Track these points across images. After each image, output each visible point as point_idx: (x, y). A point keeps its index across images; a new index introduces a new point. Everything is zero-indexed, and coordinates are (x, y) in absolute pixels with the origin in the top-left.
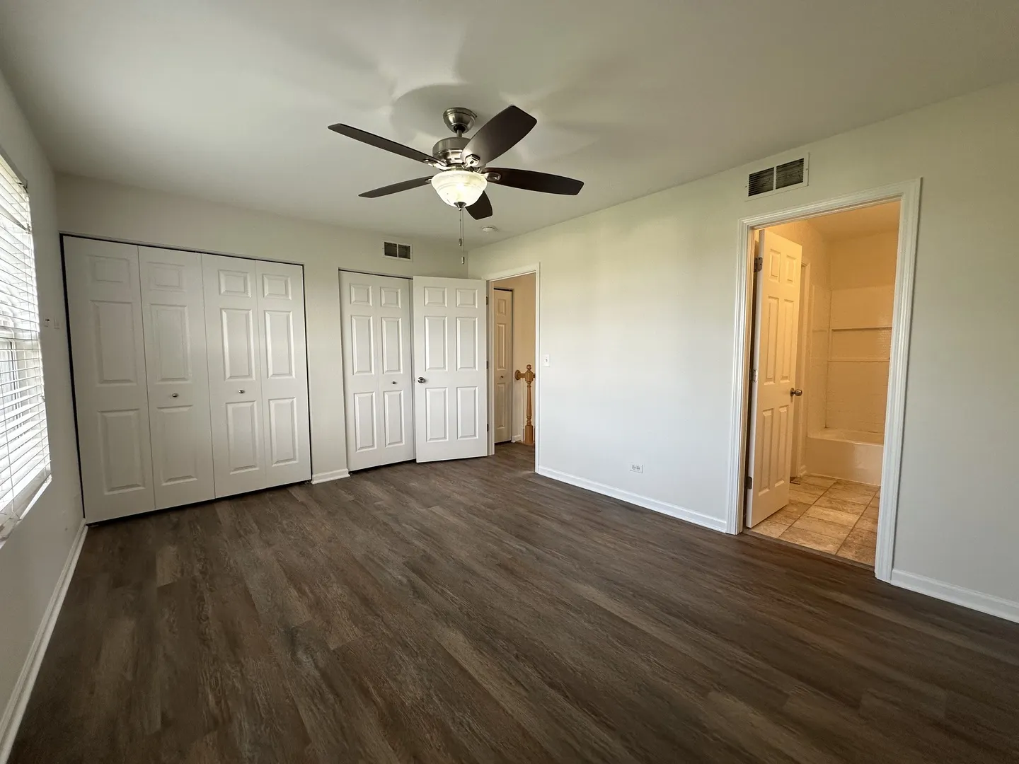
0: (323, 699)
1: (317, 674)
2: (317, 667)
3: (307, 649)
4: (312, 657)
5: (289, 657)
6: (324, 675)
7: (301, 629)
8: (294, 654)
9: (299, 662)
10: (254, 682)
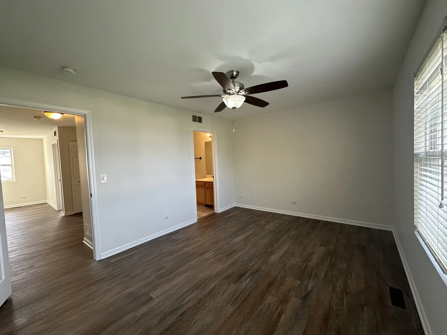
0: (316, 274)
1: (311, 280)
2: (309, 281)
3: (306, 289)
4: (307, 285)
5: (313, 291)
6: (309, 278)
7: (300, 296)
8: (311, 291)
9: (312, 287)
10: (329, 293)
